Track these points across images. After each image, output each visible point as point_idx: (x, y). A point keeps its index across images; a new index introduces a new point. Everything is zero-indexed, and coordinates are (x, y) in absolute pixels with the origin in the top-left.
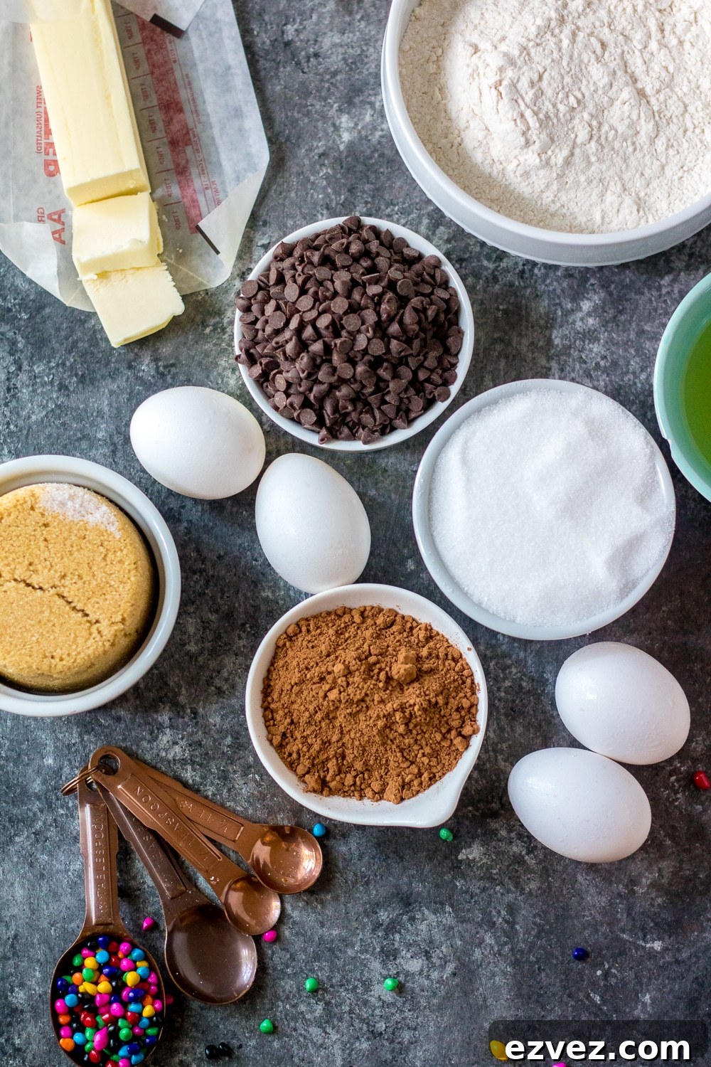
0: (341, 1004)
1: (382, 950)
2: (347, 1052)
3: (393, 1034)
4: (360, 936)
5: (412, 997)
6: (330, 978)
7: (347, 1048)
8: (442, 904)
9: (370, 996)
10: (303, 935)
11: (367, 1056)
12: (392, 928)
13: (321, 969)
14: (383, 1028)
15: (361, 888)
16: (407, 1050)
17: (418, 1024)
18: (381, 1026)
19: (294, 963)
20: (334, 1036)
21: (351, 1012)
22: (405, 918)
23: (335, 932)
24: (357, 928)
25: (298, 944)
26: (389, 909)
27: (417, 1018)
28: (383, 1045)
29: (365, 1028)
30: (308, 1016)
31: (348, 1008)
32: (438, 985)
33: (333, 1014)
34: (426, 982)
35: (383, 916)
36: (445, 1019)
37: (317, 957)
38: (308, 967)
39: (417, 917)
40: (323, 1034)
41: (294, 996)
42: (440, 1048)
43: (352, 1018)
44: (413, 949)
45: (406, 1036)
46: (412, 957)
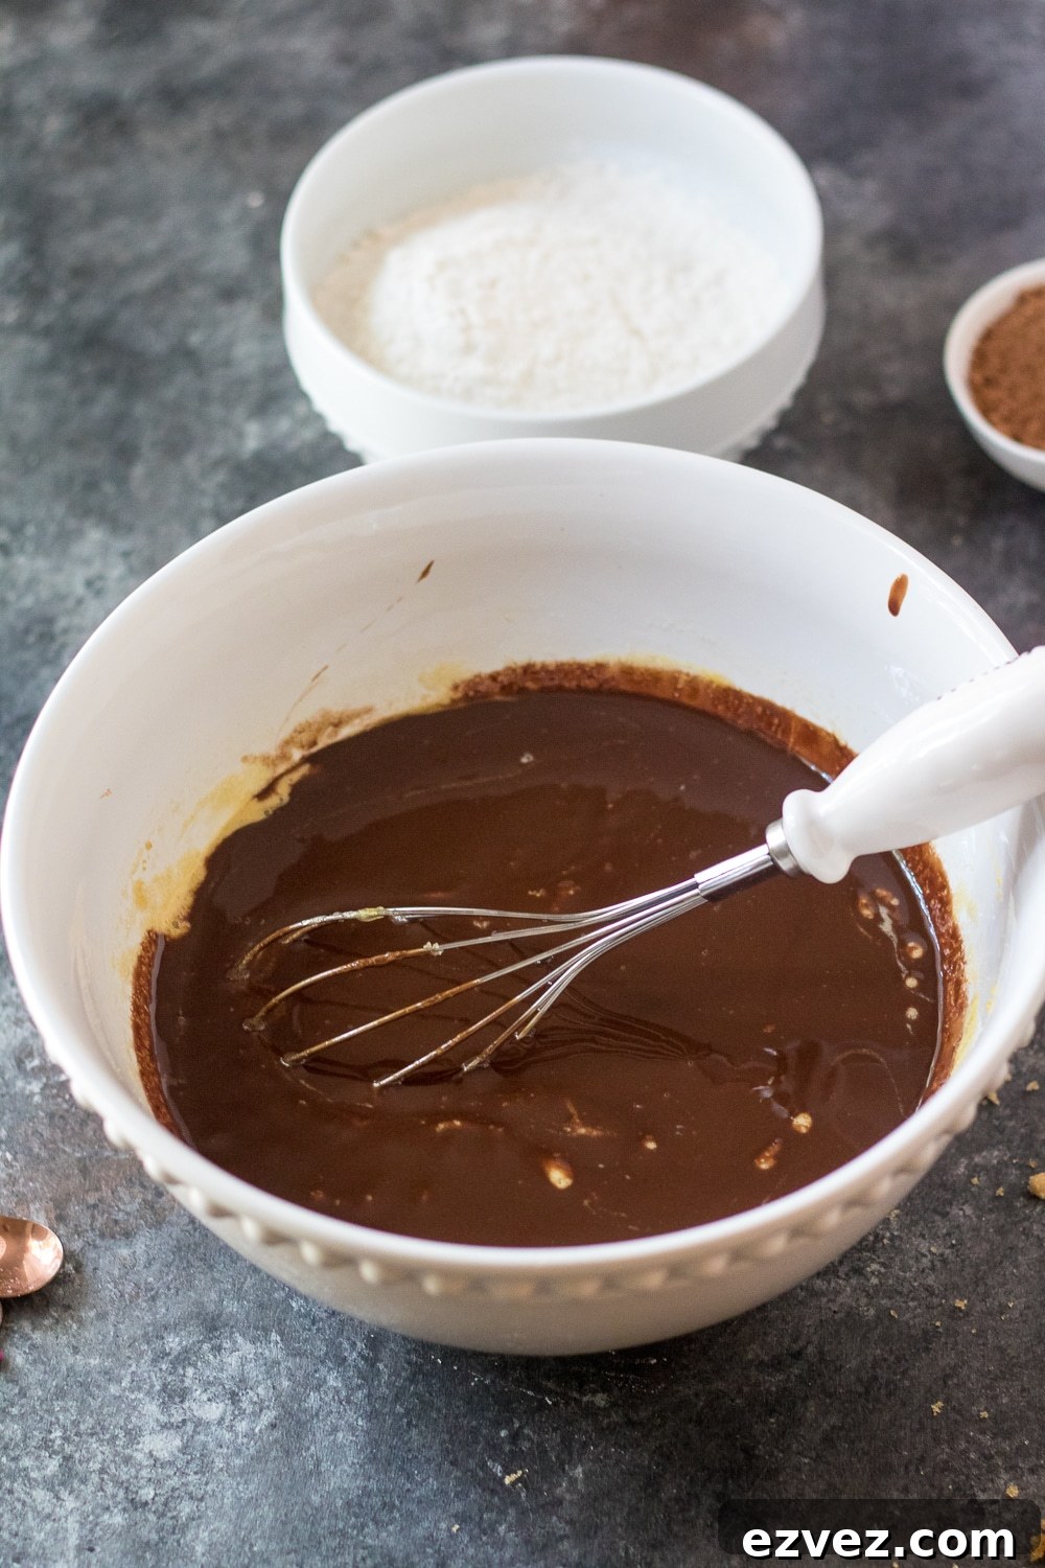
0: (88, 1461)
1: (165, 1387)
2: (88, 1527)
3: (166, 1504)
4: (133, 1368)
5: (201, 1455)
6: (76, 1423)
7: (90, 1523)
8: (266, 1331)
9: (136, 1450)
10: (43, 1363)
11: (120, 1535)
12: (183, 1358)
13: (65, 1410)
14: (151, 1496)
15: (144, 1304)
16: (184, 1528)
17: (206, 1492)
18: (147, 1493)
19: (24, 1401)
20: (70, 1503)
21: (102, 1471)
22: (206, 1347)
23: (94, 1362)
24: (129, 1358)
25: (35, 1375)
26: (183, 1333)
27: (207, 1484)
28: (146, 1520)
29: (121, 1494)
30: (34, 1475)
31: (97, 1466)
32: (245, 1440)
33: (74, 1473)
34: (228, 1436)
35: (173, 1343)
36: (251, 1487)
37: (61, 1394)
38: (44, 1407)
39: (225, 1345)
40: (55, 1501)
41: (17, 1445)
42: (237, 1527)
43: (103, 1480)
44: (213, 1389)
45: (186, 1508)
46: (209, 1400)
